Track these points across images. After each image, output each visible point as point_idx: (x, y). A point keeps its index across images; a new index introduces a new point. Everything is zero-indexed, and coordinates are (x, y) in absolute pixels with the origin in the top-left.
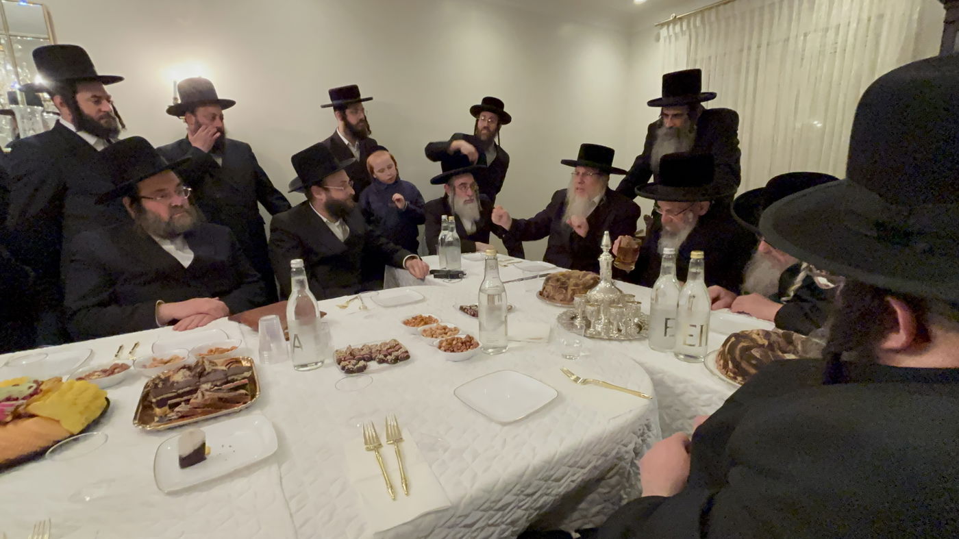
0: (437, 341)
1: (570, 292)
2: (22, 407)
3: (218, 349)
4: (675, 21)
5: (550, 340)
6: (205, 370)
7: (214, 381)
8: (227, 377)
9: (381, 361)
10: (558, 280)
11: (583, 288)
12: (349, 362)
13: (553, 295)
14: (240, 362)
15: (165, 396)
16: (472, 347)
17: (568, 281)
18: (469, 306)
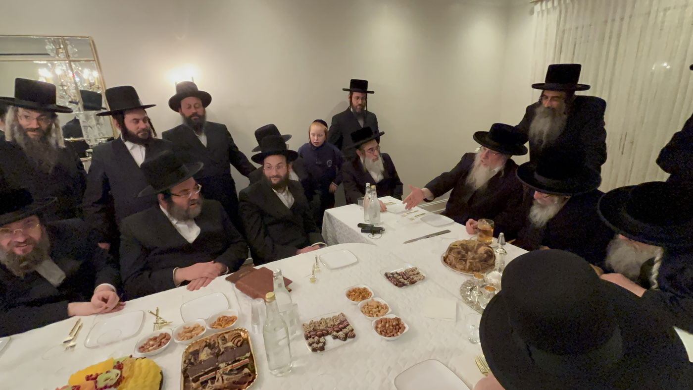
0: (373, 321)
3: (224, 317)
5: (458, 318)
7: (227, 361)
9: (335, 337)
10: (459, 253)
11: (478, 261)
12: (313, 338)
13: (454, 264)
14: (240, 336)
15: (197, 375)
16: (400, 330)
17: (466, 255)
18: (392, 274)
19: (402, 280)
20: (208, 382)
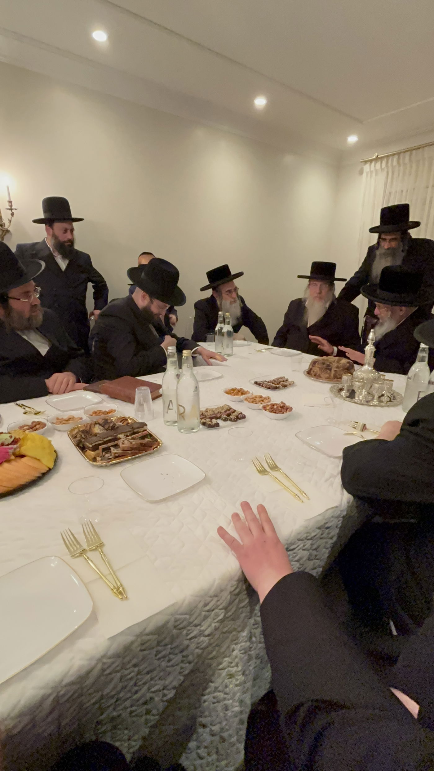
0: (261, 406)
1: (333, 372)
2: (18, 450)
3: (100, 411)
4: (377, 159)
5: (334, 405)
6: (116, 425)
7: (126, 432)
8: (133, 431)
9: (225, 420)
10: (324, 364)
11: (342, 370)
12: (205, 420)
13: (319, 374)
15: (97, 443)
16: (288, 410)
17: (331, 364)
18: (261, 382)
19: (274, 385)
20: (110, 449)
